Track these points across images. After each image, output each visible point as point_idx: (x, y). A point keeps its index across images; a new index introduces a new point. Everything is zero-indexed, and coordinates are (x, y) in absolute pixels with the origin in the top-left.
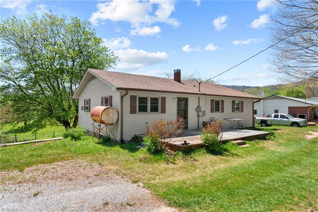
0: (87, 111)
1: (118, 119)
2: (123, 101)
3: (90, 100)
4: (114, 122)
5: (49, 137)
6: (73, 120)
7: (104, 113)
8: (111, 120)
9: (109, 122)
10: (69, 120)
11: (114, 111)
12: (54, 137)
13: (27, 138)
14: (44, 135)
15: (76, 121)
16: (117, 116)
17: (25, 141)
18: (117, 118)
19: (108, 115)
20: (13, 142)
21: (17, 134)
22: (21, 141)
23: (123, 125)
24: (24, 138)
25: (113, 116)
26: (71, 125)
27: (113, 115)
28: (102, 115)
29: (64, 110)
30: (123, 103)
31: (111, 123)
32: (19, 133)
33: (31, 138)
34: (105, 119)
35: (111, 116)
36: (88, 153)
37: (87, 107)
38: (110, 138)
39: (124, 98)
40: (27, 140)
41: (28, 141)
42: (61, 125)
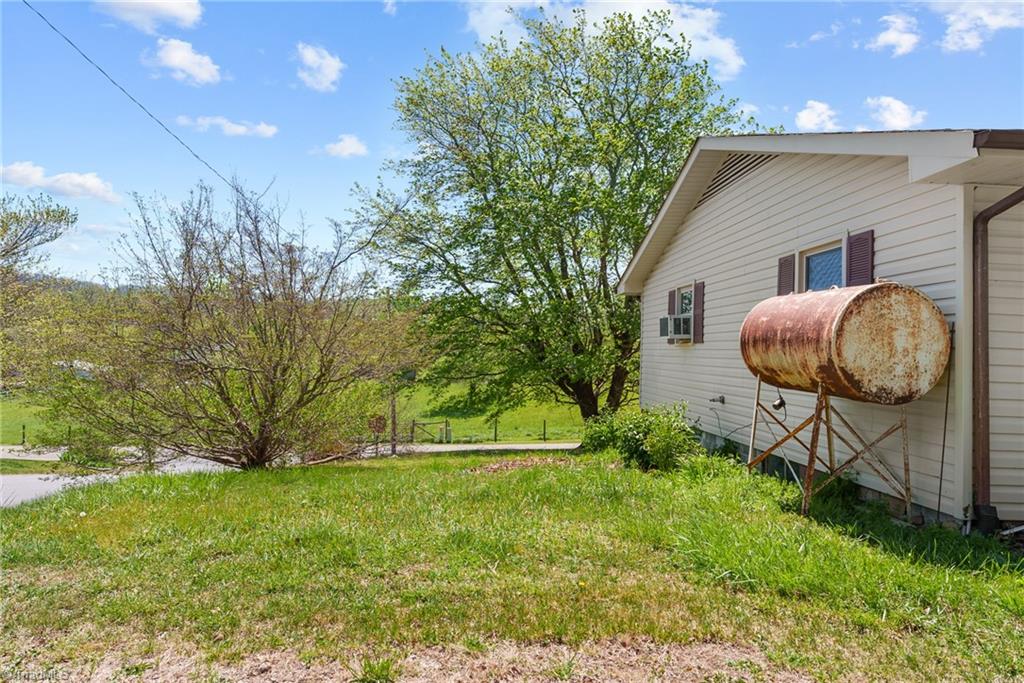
0: (687, 341)
1: (950, 366)
2: (993, 242)
3: (700, 288)
4: (924, 385)
5: (530, 438)
6: (607, 385)
7: (855, 320)
8: (899, 370)
9: (888, 384)
10: (594, 387)
11: (925, 313)
12: (545, 439)
13: (474, 433)
14: (516, 429)
15: (617, 389)
16: (941, 345)
17: (469, 442)
18: (944, 360)
19: (883, 333)
20: (441, 442)
21: (452, 421)
22: (458, 442)
23: (991, 412)
24: (469, 432)
25: (916, 348)
26: (602, 402)
27: (913, 334)
28: (847, 335)
29: (578, 349)
30: (992, 258)
31: (898, 387)
32: (458, 418)
33: (485, 435)
34: (865, 362)
35: (901, 340)
36: (802, 597)
37: (686, 321)
38: (858, 487)
39: (993, 224)
40: (474, 439)
41: (475, 442)
42: (567, 399)
